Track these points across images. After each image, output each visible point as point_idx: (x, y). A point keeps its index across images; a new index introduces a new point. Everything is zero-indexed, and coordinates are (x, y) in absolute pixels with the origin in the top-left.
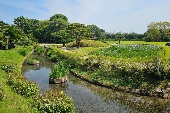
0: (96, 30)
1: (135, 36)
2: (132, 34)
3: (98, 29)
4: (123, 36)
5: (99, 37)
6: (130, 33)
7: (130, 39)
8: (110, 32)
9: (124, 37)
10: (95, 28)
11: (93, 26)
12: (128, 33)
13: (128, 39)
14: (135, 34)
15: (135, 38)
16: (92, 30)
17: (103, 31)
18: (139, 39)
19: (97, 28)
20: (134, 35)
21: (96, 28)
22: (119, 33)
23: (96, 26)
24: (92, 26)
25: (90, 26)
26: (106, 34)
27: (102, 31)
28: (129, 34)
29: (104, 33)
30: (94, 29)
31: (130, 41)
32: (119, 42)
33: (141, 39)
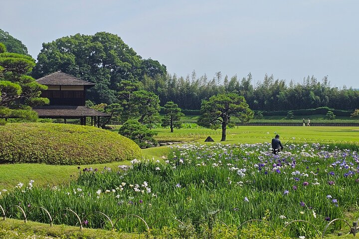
0: (120, 64)
1: (322, 97)
2: (306, 91)
3: (129, 56)
4: (238, 103)
5: (125, 102)
6: (295, 84)
7: (298, 115)
8: (194, 74)
9: (244, 105)
10: (112, 52)
11: (103, 38)
12: (287, 85)
13: (289, 118)
14: (323, 89)
15: (323, 113)
16: (99, 62)
17: (157, 72)
18: (339, 115)
19: (127, 54)
20: (316, 94)
21: (121, 53)
22: (241, 84)
23: (118, 41)
24: (95, 39)
25: (86, 38)
26: (172, 85)
27: (154, 69)
28: (291, 90)
29: (161, 81)
30: (109, 56)
31: (295, 124)
32: (221, 130)
33: (347, 116)
